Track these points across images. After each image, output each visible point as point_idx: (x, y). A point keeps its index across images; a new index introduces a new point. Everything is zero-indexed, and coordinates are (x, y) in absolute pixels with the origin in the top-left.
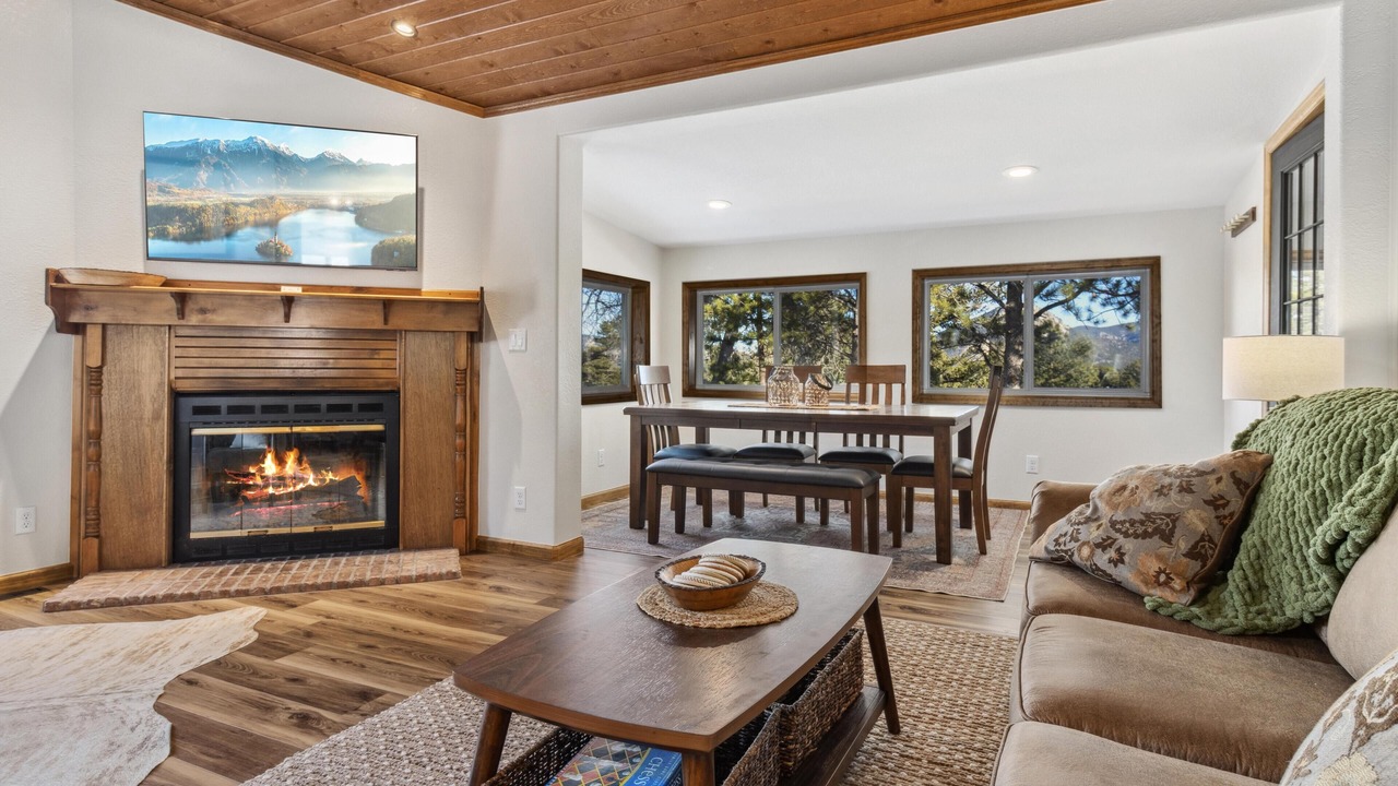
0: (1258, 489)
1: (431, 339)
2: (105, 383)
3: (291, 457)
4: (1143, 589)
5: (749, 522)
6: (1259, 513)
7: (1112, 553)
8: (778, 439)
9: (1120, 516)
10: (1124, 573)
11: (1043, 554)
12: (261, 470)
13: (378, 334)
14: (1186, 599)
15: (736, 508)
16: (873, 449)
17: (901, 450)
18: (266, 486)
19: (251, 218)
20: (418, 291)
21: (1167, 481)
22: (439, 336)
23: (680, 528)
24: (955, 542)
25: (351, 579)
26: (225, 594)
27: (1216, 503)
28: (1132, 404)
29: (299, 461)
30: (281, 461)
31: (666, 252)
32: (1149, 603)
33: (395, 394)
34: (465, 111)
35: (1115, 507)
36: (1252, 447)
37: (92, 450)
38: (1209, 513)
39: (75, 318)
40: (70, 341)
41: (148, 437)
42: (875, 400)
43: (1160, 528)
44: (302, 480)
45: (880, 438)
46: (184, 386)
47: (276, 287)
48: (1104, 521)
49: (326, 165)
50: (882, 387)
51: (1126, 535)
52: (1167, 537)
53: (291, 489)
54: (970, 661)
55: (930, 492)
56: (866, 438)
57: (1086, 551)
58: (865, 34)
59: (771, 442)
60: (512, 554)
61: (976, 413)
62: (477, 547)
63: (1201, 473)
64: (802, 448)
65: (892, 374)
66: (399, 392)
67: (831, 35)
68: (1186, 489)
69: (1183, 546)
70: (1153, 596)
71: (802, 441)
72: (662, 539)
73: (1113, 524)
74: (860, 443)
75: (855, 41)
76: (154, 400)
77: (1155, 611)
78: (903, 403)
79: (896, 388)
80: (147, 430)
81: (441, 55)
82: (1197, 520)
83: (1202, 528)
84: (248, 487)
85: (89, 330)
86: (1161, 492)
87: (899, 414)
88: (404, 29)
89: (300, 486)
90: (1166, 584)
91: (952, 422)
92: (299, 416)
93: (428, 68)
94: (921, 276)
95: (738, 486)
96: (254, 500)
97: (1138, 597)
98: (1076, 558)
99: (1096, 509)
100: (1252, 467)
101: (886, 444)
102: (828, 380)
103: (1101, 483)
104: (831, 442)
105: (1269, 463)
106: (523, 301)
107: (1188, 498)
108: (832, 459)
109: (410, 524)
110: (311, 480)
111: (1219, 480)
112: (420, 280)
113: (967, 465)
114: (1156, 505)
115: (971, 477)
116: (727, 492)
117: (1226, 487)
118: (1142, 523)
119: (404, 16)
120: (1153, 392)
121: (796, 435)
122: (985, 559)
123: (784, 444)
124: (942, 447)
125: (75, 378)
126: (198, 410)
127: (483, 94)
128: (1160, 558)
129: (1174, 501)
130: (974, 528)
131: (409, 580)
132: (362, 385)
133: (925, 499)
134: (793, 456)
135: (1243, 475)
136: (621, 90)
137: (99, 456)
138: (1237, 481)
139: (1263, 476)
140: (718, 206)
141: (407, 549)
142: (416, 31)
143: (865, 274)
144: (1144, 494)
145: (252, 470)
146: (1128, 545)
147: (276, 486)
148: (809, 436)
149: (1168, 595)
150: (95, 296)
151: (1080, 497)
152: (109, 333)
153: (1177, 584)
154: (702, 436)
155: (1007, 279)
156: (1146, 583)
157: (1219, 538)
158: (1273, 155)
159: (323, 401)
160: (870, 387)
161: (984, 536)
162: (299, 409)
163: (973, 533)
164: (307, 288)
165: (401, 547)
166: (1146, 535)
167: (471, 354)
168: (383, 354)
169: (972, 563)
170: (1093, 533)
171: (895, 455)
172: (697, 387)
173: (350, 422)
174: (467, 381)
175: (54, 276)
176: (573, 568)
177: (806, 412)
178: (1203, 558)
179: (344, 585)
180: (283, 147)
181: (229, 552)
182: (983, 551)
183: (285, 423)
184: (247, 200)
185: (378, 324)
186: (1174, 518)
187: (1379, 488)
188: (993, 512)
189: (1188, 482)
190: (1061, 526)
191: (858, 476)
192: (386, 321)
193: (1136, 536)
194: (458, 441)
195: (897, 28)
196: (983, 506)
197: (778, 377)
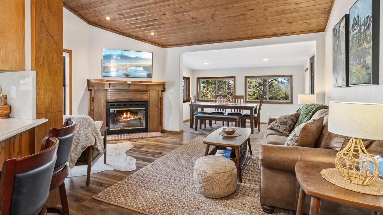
0: (298, 118)
1: (154, 91)
2: (95, 100)
3: (129, 114)
4: (283, 132)
5: (213, 127)
6: (298, 121)
7: (279, 127)
8: (218, 110)
9: (280, 122)
10: (280, 130)
11: (269, 128)
12: (123, 116)
13: (144, 90)
14: (288, 133)
15: (210, 124)
16: (237, 112)
17: (243, 112)
18: (124, 119)
19: (122, 69)
20: (151, 82)
21: (287, 117)
22: (156, 91)
23: (200, 128)
24: (254, 130)
25: (143, 137)
26: (121, 140)
27: (293, 120)
28: (287, 103)
29: (130, 114)
30: (127, 114)
31: (193, 71)
32: (283, 133)
33: (147, 102)
34: (160, 47)
35: (279, 121)
36: (299, 112)
37: (93, 113)
38: (292, 121)
39: (90, 88)
40: (89, 92)
41: (103, 110)
42: (238, 103)
43: (285, 123)
44: (131, 118)
45: (239, 110)
46: (109, 101)
47: (126, 82)
48: (278, 123)
49: (137, 58)
50: (239, 100)
51: (281, 124)
52: (286, 125)
53: (128, 120)
54: (258, 147)
55: (249, 121)
56: (236, 110)
57: (275, 127)
58: (239, 39)
59: (217, 111)
60: (170, 133)
61: (257, 105)
62: (163, 131)
63: (291, 116)
64: (223, 112)
65: (241, 97)
66: (148, 102)
67: (233, 39)
68: (289, 118)
69: (288, 126)
70: (284, 133)
71: (223, 111)
72: (198, 130)
73: (279, 123)
74: (235, 111)
75: (237, 40)
76: (104, 103)
77: (284, 134)
78: (243, 103)
79: (242, 100)
80: (102, 109)
81: (158, 38)
82: (290, 122)
83: (291, 123)
84: (121, 119)
85: (92, 90)
86: (286, 118)
87: (242, 106)
88: (152, 34)
89: (130, 119)
90: (286, 131)
91: (254, 107)
92: (130, 106)
93: (154, 40)
94: (246, 77)
95: (210, 119)
96: (122, 122)
97: (282, 133)
98: (274, 128)
99: (277, 121)
100: (298, 115)
101: (240, 111)
102: (229, 99)
103: (277, 118)
104: (229, 111)
105: (300, 114)
106: (173, 84)
107: (289, 119)
108: (229, 114)
109: (150, 127)
110: (132, 118)
111: (293, 117)
112: (152, 80)
113: (256, 115)
114: (285, 120)
115: (257, 117)
116: (208, 121)
117: (294, 118)
118: (283, 123)
119: (153, 32)
120: (291, 101)
121: (222, 109)
122: (260, 133)
123: (219, 111)
124: (252, 112)
125: (89, 99)
126: (111, 105)
127: (165, 44)
128: (285, 127)
129: (287, 119)
130: (257, 127)
131: (154, 137)
132: (141, 100)
133: (248, 122)
134: (222, 114)
135: (296, 116)
136: (192, 45)
137: (94, 114)
138: (296, 117)
139: (299, 116)
140: (206, 63)
141: (150, 132)
142: (155, 34)
143: (235, 77)
144: (283, 119)
145: (121, 116)
146: (281, 126)
147: (125, 119)
148: (224, 110)
149: (286, 132)
150: (94, 84)
151: (275, 120)
152: (95, 91)
153: (287, 131)
154: (202, 110)
155: (262, 78)
156: (283, 131)
157: (293, 125)
158: (310, 59)
159: (134, 103)
160: (236, 100)
161: (259, 129)
162: (130, 105)
163: (257, 128)
164: (132, 82)
165: (149, 131)
166: (283, 124)
167: (162, 94)
168: (146, 94)
169: (257, 133)
170: (276, 124)
171: (242, 113)
172: (200, 99)
173: (139, 107)
174: (160, 99)
175: (88, 80)
176: (183, 135)
177: (225, 105)
178: (291, 127)
179: (142, 138)
180: (128, 55)
181: (117, 133)
182: (259, 131)
183: (127, 108)
184: (121, 65)
185: (145, 89)
186: (287, 122)
187: (309, 117)
188: (261, 125)
189: (289, 117)
190: (272, 124)
191: (236, 117)
192: (147, 88)
193: (282, 124)
194: (159, 111)
195: (244, 38)
196: (259, 123)
197: (219, 98)
